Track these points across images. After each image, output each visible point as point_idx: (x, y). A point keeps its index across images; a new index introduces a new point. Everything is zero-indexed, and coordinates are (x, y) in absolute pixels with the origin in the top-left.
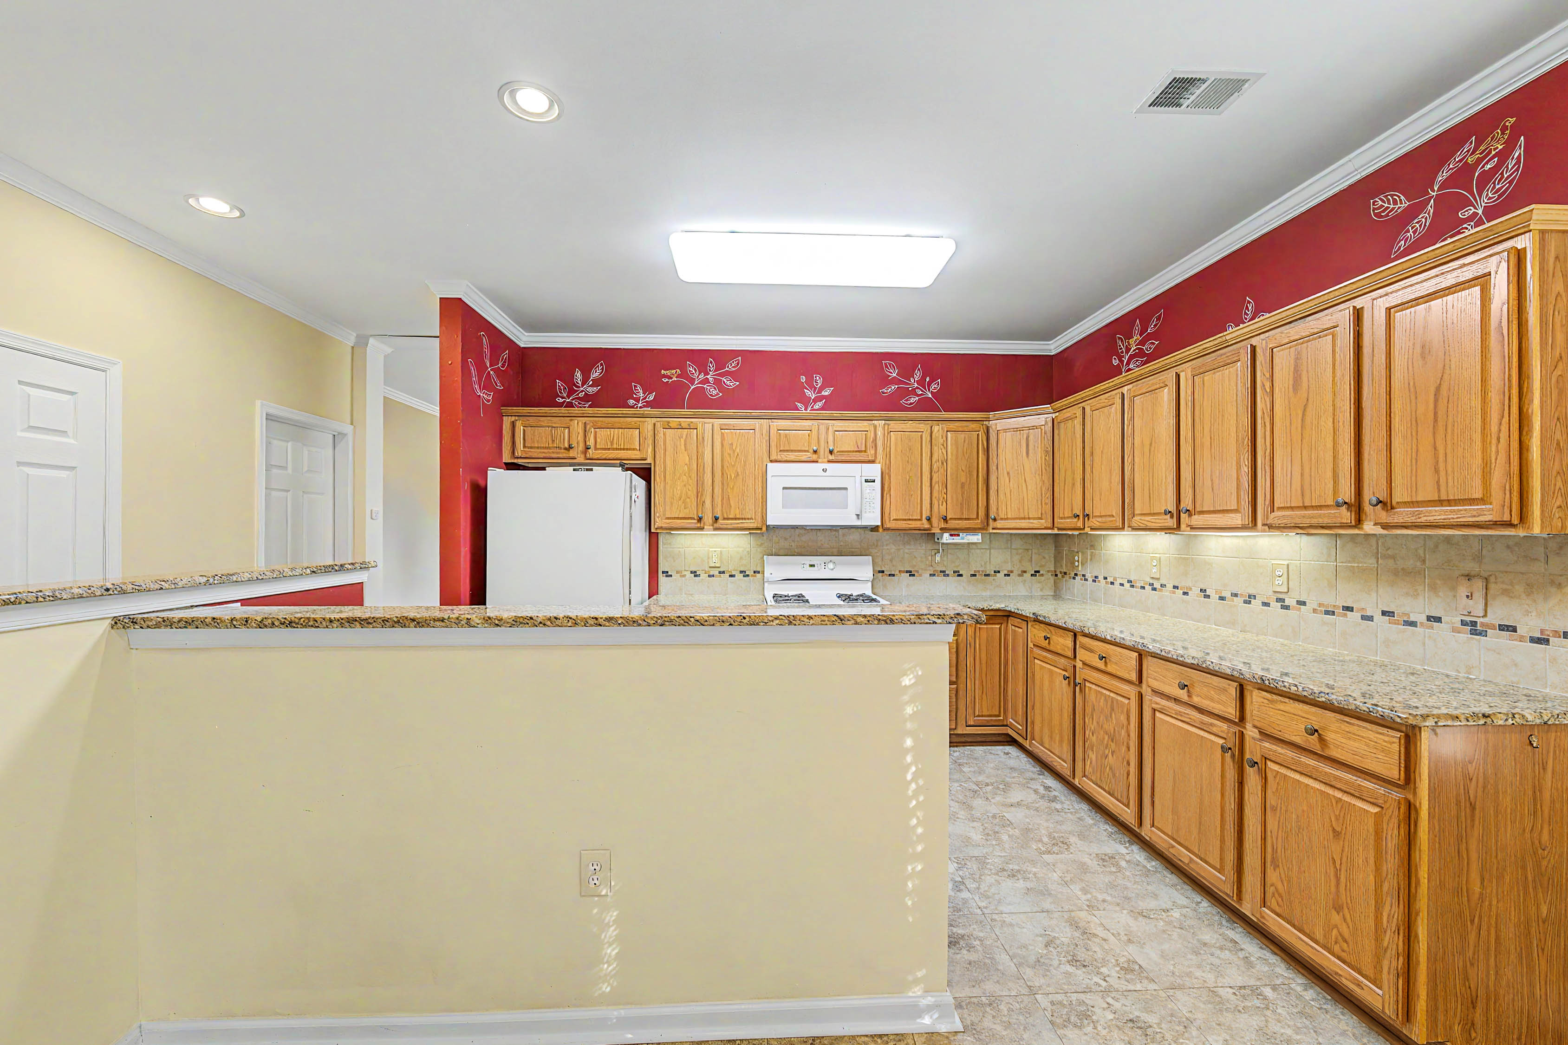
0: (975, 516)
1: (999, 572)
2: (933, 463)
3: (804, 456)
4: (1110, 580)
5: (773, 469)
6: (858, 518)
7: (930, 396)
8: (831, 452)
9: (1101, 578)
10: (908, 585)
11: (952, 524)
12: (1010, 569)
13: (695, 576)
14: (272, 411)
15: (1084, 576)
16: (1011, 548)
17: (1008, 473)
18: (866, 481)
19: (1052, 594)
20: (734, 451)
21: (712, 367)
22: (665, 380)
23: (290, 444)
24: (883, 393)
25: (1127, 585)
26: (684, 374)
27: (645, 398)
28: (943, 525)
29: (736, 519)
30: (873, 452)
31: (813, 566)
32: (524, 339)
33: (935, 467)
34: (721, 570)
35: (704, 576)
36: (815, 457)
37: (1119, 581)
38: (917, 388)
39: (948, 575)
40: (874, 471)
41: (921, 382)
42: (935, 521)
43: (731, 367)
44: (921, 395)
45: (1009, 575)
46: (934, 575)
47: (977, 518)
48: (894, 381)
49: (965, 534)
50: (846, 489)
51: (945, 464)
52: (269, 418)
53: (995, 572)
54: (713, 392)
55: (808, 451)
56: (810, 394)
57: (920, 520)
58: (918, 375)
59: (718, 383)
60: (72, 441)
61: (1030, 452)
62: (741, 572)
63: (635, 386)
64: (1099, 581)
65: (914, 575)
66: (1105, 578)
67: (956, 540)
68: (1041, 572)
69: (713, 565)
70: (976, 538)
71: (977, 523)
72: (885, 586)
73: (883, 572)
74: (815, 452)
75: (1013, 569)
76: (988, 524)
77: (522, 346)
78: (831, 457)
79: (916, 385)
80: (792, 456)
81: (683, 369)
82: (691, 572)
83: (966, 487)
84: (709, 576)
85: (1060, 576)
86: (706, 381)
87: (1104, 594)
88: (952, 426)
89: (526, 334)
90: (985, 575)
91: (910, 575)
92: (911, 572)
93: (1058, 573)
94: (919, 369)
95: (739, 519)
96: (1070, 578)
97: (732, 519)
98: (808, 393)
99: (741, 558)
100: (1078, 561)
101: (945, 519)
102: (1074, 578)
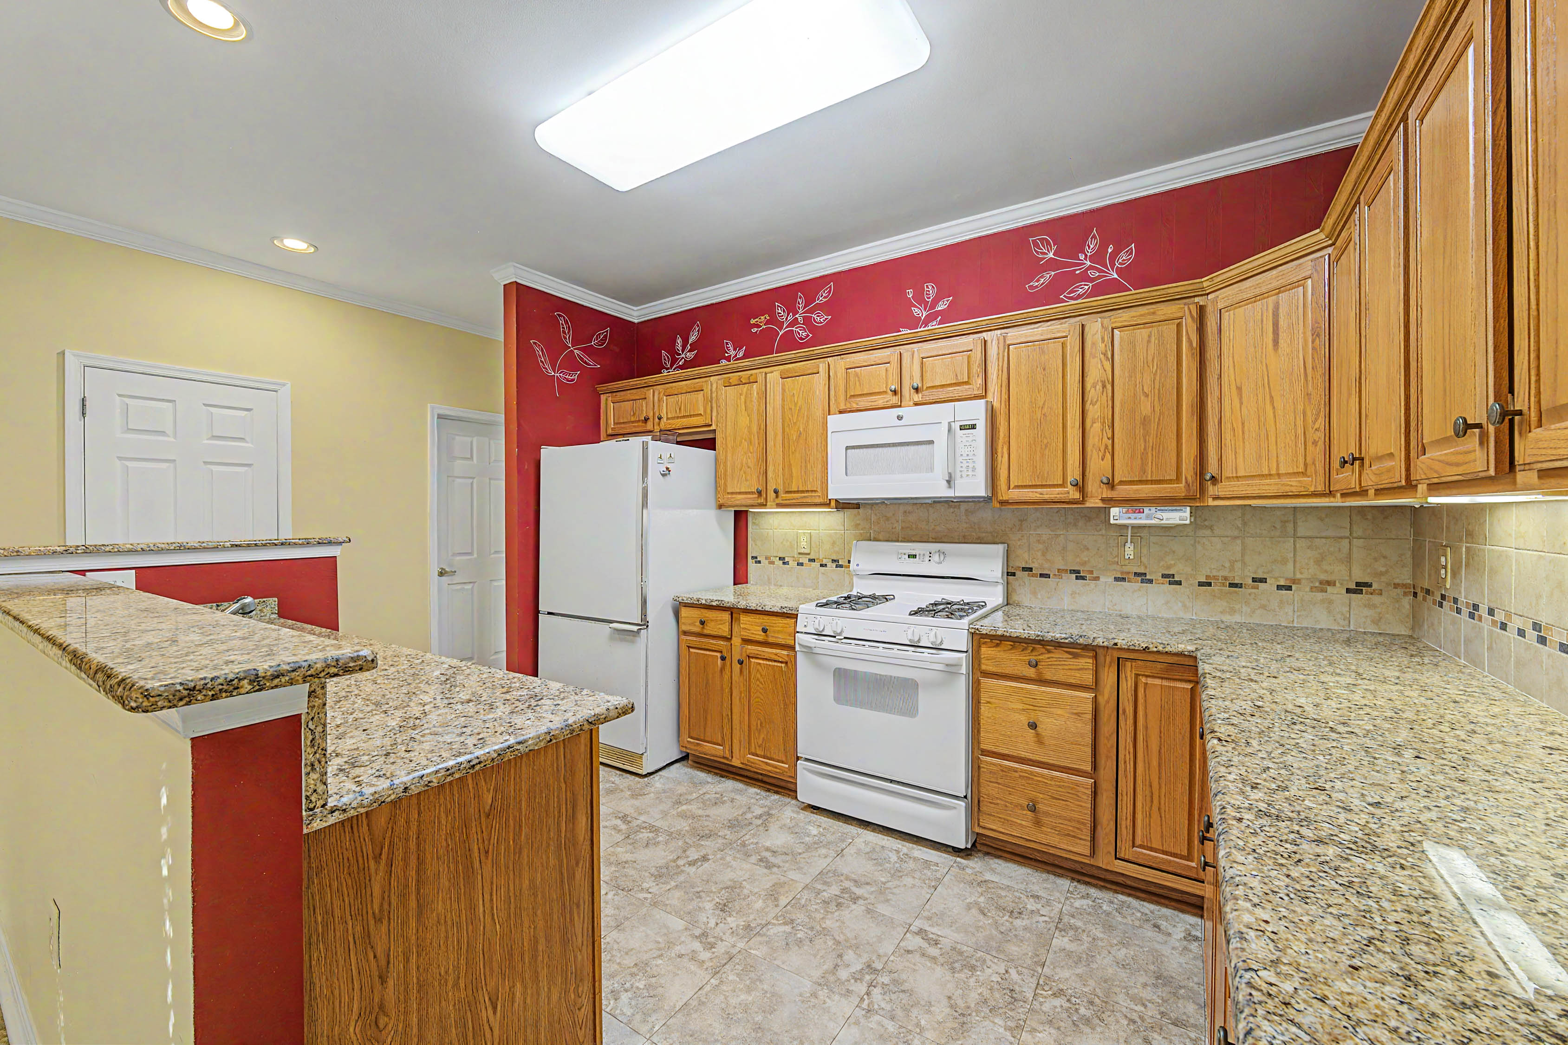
0: (1173, 476)
1: (1263, 580)
2: (1088, 386)
3: (880, 401)
4: (1500, 617)
5: (835, 421)
6: (950, 487)
7: (1116, 276)
8: (917, 390)
9: (1483, 611)
10: (1073, 593)
11: (1123, 491)
12: (1291, 576)
13: (784, 563)
14: (441, 412)
15: (1456, 600)
16: (1295, 536)
17: (1239, 389)
18: (962, 428)
19: (1408, 632)
20: (796, 404)
21: (801, 302)
22: (754, 330)
23: (475, 440)
24: (1031, 287)
25: (1531, 634)
26: (773, 320)
27: (736, 355)
28: (1107, 493)
29: (798, 492)
30: (980, 381)
31: (914, 556)
32: (635, 314)
33: (1091, 394)
34: (812, 557)
35: (793, 564)
36: (895, 400)
37: (1516, 623)
38: (1090, 267)
39: (1151, 581)
40: (976, 411)
41: (1098, 257)
42: (1093, 486)
43: (822, 298)
44: (1099, 277)
45: (1289, 588)
46: (1123, 579)
47: (1178, 479)
48: (1051, 264)
49: (1153, 509)
50: (931, 442)
51: (1109, 387)
52: (440, 417)
53: (1254, 580)
54: (801, 333)
55: (885, 392)
56: (919, 312)
57: (1063, 485)
58: (1092, 246)
59: (807, 320)
60: (250, 445)
61: (1282, 335)
62: (834, 561)
63: (727, 343)
64: (1480, 617)
65: (1083, 578)
66: (1491, 612)
67: (1141, 520)
68: (1375, 586)
69: (803, 551)
70: (1180, 516)
71: (1179, 489)
72: (1034, 593)
73: (1031, 569)
74: (895, 392)
75: (1298, 576)
76: (1202, 490)
77: (636, 321)
78: (917, 398)
79: (1089, 263)
80: (863, 402)
81: (772, 312)
82: (780, 558)
83: (1154, 426)
84: (798, 564)
85: (1420, 595)
86: (795, 322)
87: (1490, 648)
88: (1125, 316)
89: (635, 308)
90: (1232, 585)
91: (1077, 578)
92: (1078, 572)
93: (1418, 591)
94: (1094, 237)
95: (803, 492)
96: (1434, 603)
97: (794, 492)
98: (916, 311)
99: (834, 543)
100: (1445, 567)
101: (1111, 484)
102: (1441, 605)
